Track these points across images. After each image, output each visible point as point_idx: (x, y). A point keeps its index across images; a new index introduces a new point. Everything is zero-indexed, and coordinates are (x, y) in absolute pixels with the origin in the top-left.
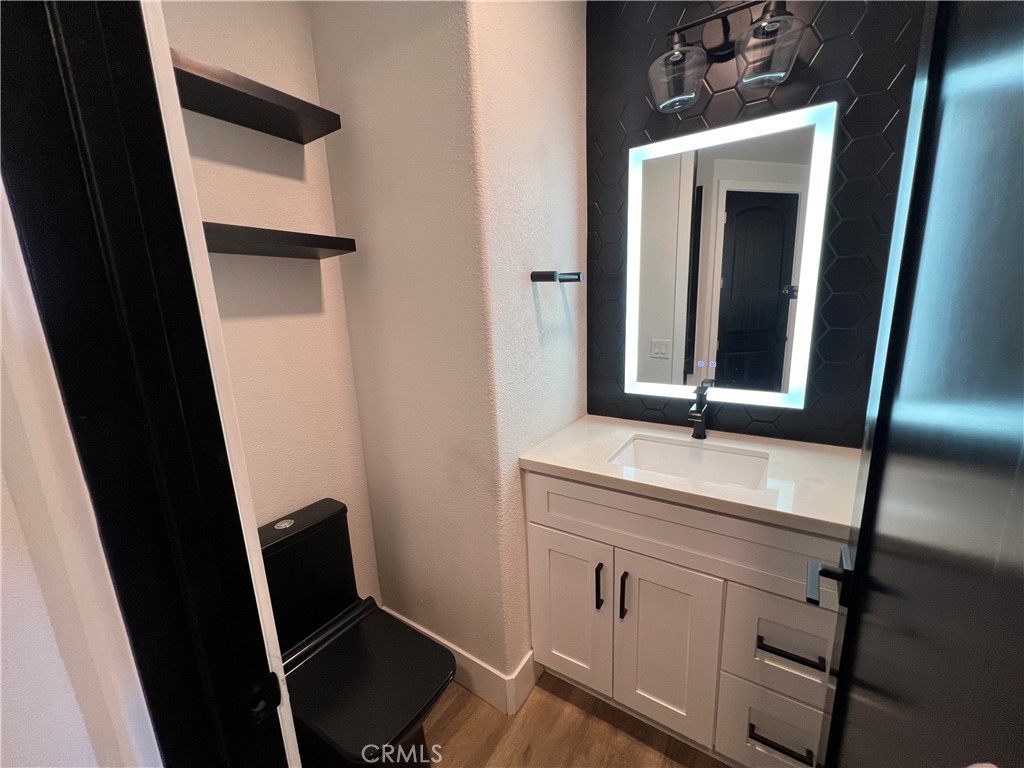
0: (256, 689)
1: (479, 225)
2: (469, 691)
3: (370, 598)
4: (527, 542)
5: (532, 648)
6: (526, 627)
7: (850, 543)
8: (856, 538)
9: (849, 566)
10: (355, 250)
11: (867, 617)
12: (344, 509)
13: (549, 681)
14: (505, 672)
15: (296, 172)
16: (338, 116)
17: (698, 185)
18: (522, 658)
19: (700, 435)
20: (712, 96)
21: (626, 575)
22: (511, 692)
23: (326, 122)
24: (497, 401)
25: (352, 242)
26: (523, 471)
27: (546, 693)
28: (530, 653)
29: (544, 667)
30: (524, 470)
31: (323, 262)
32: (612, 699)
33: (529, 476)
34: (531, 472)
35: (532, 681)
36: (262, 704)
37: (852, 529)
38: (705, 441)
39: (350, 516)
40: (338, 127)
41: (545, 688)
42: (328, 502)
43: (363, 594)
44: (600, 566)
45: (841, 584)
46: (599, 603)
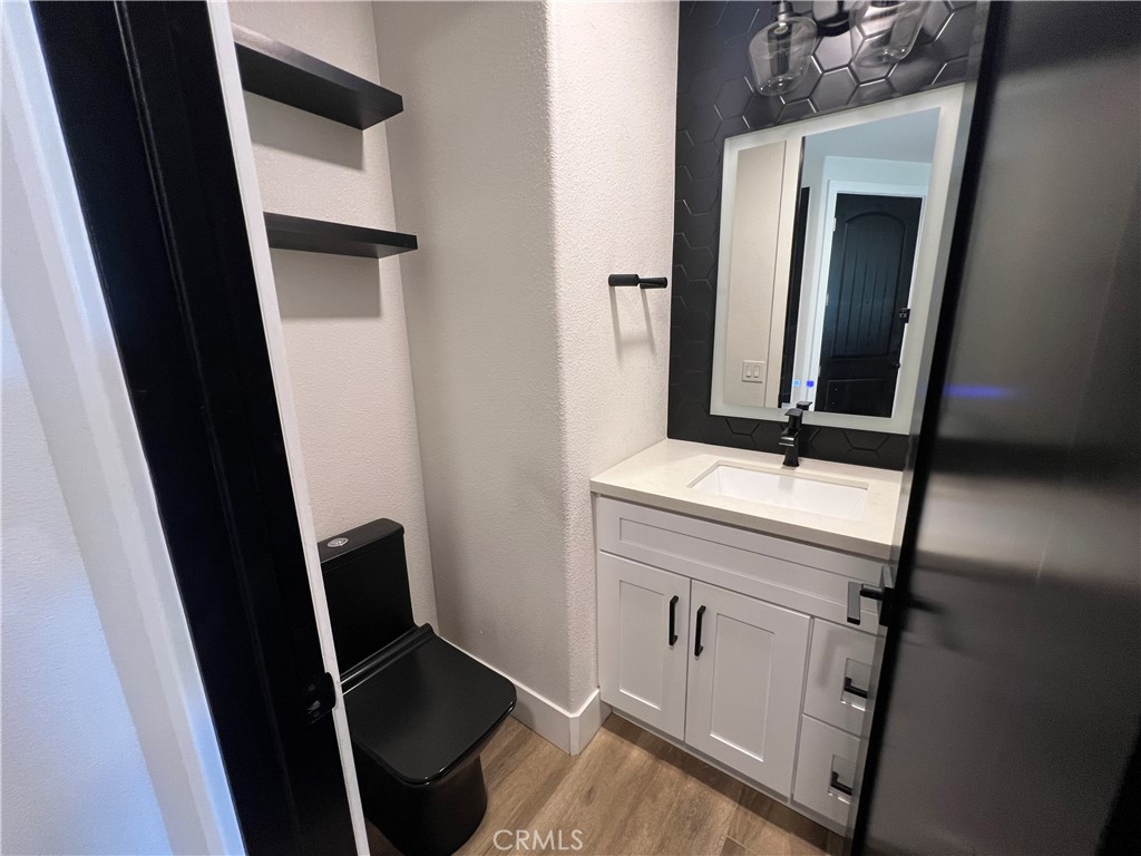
0: (312, 688)
1: (552, 220)
2: (529, 728)
3: (427, 625)
4: (596, 573)
5: (599, 687)
6: (593, 664)
7: (891, 562)
8: (897, 557)
9: (890, 584)
10: (416, 248)
11: (907, 636)
12: (401, 530)
13: (618, 723)
14: (569, 709)
15: (354, 161)
16: (400, 97)
17: (803, 186)
18: (588, 696)
19: (791, 462)
20: (821, 76)
21: (702, 610)
22: (574, 730)
23: (387, 104)
24: (567, 416)
25: (414, 238)
26: (594, 495)
27: (613, 735)
28: (597, 691)
29: (611, 707)
30: (597, 494)
31: (382, 261)
32: (683, 743)
33: (601, 500)
34: (602, 496)
35: (598, 721)
36: (317, 704)
37: (893, 548)
38: (798, 469)
39: (406, 537)
40: (400, 110)
41: (611, 730)
42: (384, 522)
43: (419, 621)
44: (674, 601)
45: (881, 602)
46: (673, 639)
